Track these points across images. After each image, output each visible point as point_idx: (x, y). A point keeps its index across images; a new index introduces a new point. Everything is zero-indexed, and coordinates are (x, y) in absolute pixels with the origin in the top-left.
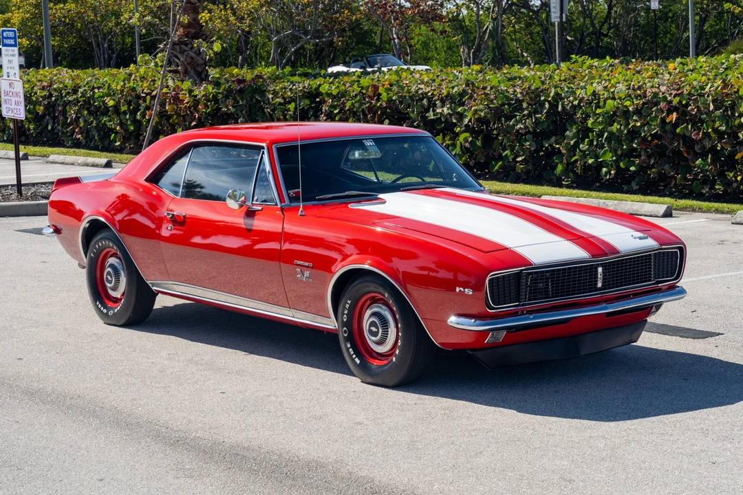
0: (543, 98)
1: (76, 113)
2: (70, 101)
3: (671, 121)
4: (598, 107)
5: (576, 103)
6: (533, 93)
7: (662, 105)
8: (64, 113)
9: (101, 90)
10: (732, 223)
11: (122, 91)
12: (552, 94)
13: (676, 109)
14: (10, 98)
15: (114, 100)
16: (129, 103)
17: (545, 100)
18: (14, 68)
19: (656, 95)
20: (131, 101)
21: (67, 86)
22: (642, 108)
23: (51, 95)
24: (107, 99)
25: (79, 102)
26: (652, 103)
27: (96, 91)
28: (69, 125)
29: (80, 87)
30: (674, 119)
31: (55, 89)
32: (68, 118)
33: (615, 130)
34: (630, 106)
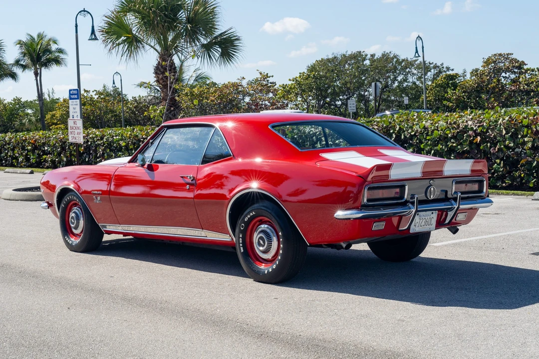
0: (391, 131)
1: (103, 150)
2: (99, 144)
3: (477, 142)
4: (427, 135)
5: (413, 133)
6: (385, 128)
7: (470, 132)
8: (96, 151)
9: (117, 137)
10: (533, 200)
11: (130, 138)
12: (397, 129)
13: (479, 134)
14: (74, 131)
15: (125, 142)
16: (134, 144)
17: (393, 132)
18: (77, 112)
19: (466, 126)
20: (135, 143)
21: (97, 136)
22: (457, 135)
23: (88, 141)
24: (121, 142)
25: (104, 144)
26: (463, 131)
27: (115, 138)
28: (98, 158)
29: (105, 136)
30: (479, 141)
31: (90, 138)
32: (97, 154)
33: (439, 149)
34: (449, 134)
